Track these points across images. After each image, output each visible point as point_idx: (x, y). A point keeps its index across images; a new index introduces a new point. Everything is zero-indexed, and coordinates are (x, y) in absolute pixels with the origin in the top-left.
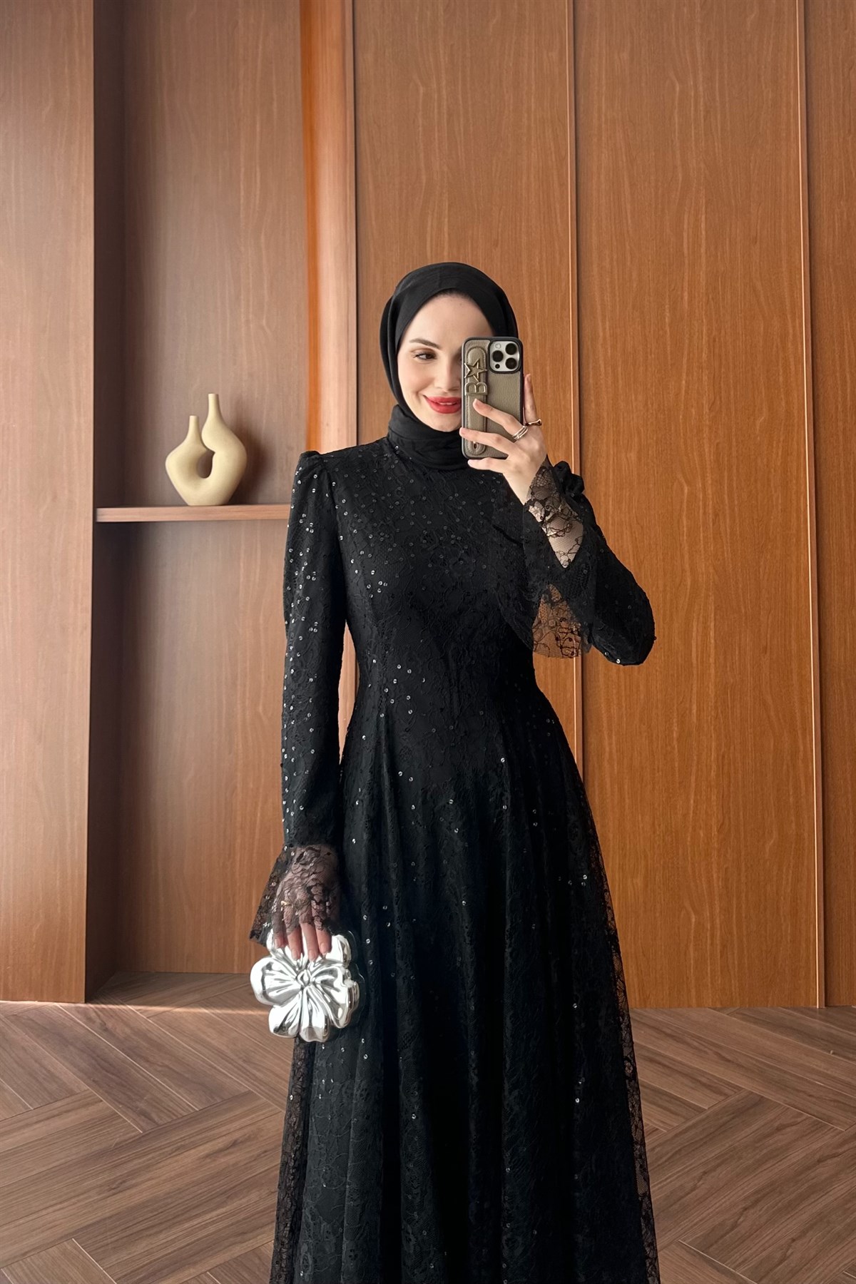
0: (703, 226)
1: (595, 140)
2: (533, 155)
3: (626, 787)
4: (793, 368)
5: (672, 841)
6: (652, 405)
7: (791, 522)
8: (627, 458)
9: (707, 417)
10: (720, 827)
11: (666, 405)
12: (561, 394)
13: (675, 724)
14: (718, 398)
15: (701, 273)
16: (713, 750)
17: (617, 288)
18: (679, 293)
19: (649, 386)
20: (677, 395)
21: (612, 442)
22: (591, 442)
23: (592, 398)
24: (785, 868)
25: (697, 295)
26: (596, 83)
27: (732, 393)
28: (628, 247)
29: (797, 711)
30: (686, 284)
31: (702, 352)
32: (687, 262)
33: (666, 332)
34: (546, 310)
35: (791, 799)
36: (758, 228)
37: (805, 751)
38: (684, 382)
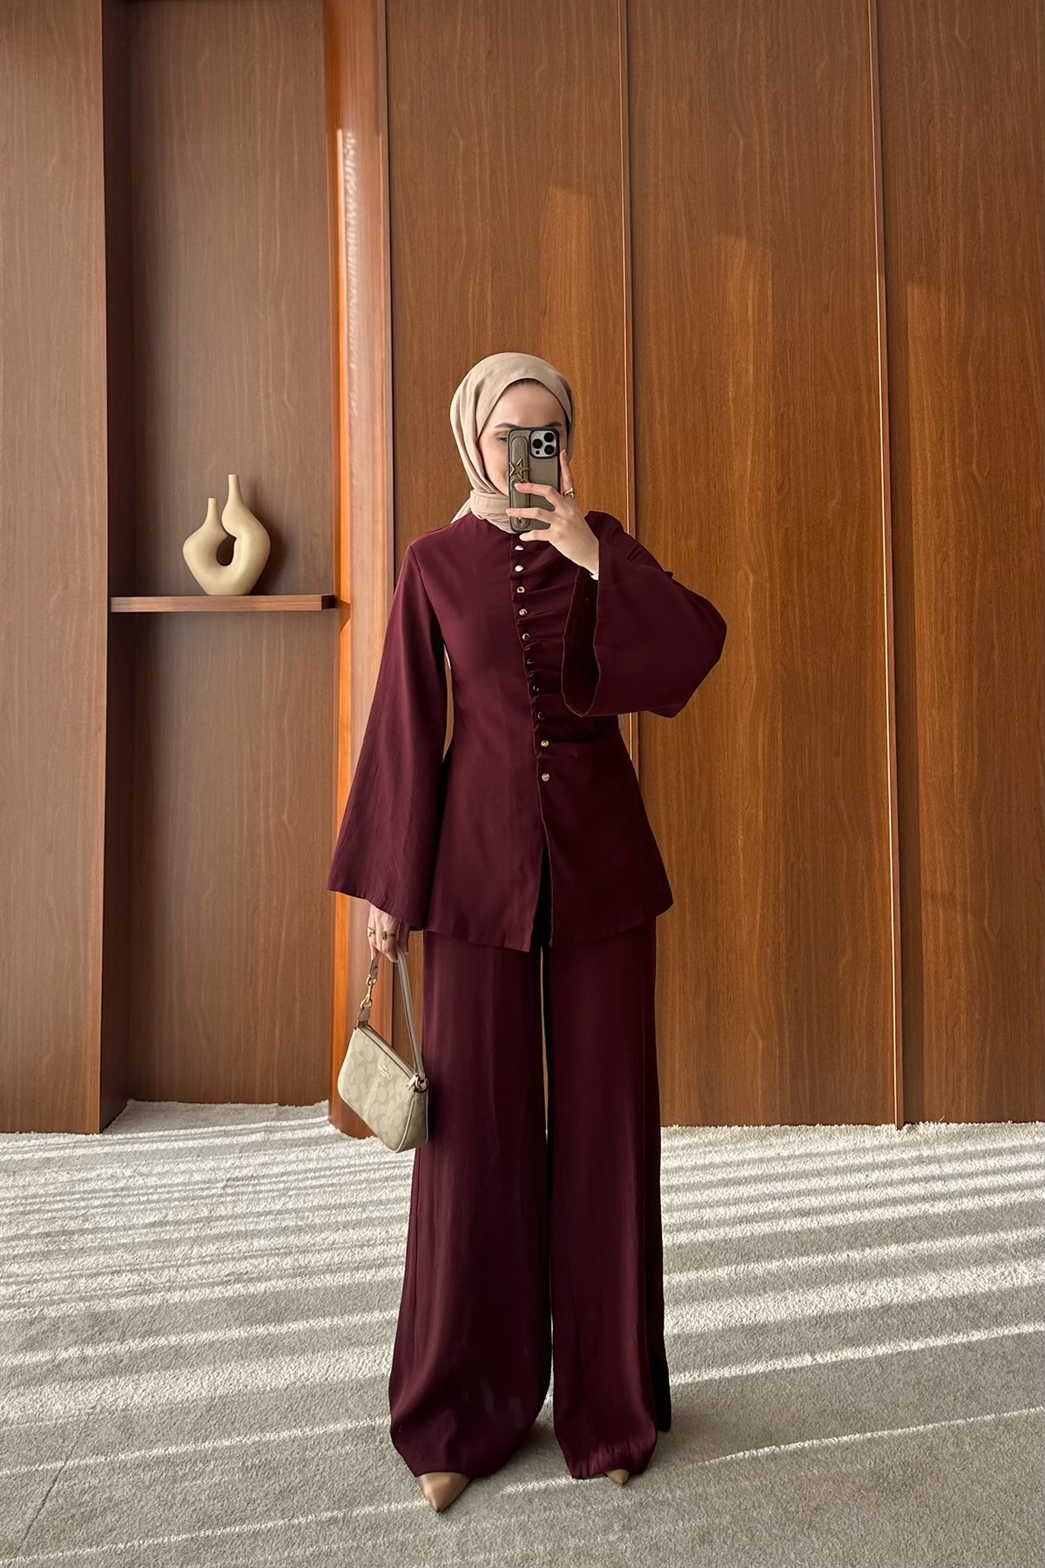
0: (769, 292)
1: (651, 199)
4: (868, 448)
5: (737, 960)
6: (714, 487)
7: (866, 611)
9: (775, 500)
10: (790, 942)
11: (730, 487)
12: (615, 477)
13: (740, 832)
14: (786, 479)
15: (768, 344)
16: (781, 860)
17: (675, 361)
18: (744, 366)
19: (711, 466)
20: (741, 477)
21: (670, 526)
23: (649, 480)
24: (860, 988)
25: (763, 367)
26: (652, 136)
27: (802, 473)
29: (872, 816)
30: (751, 356)
31: (769, 429)
32: (752, 332)
33: (730, 408)
34: (599, 385)
35: (866, 914)
36: (830, 294)
37: (881, 861)
38: (749, 462)
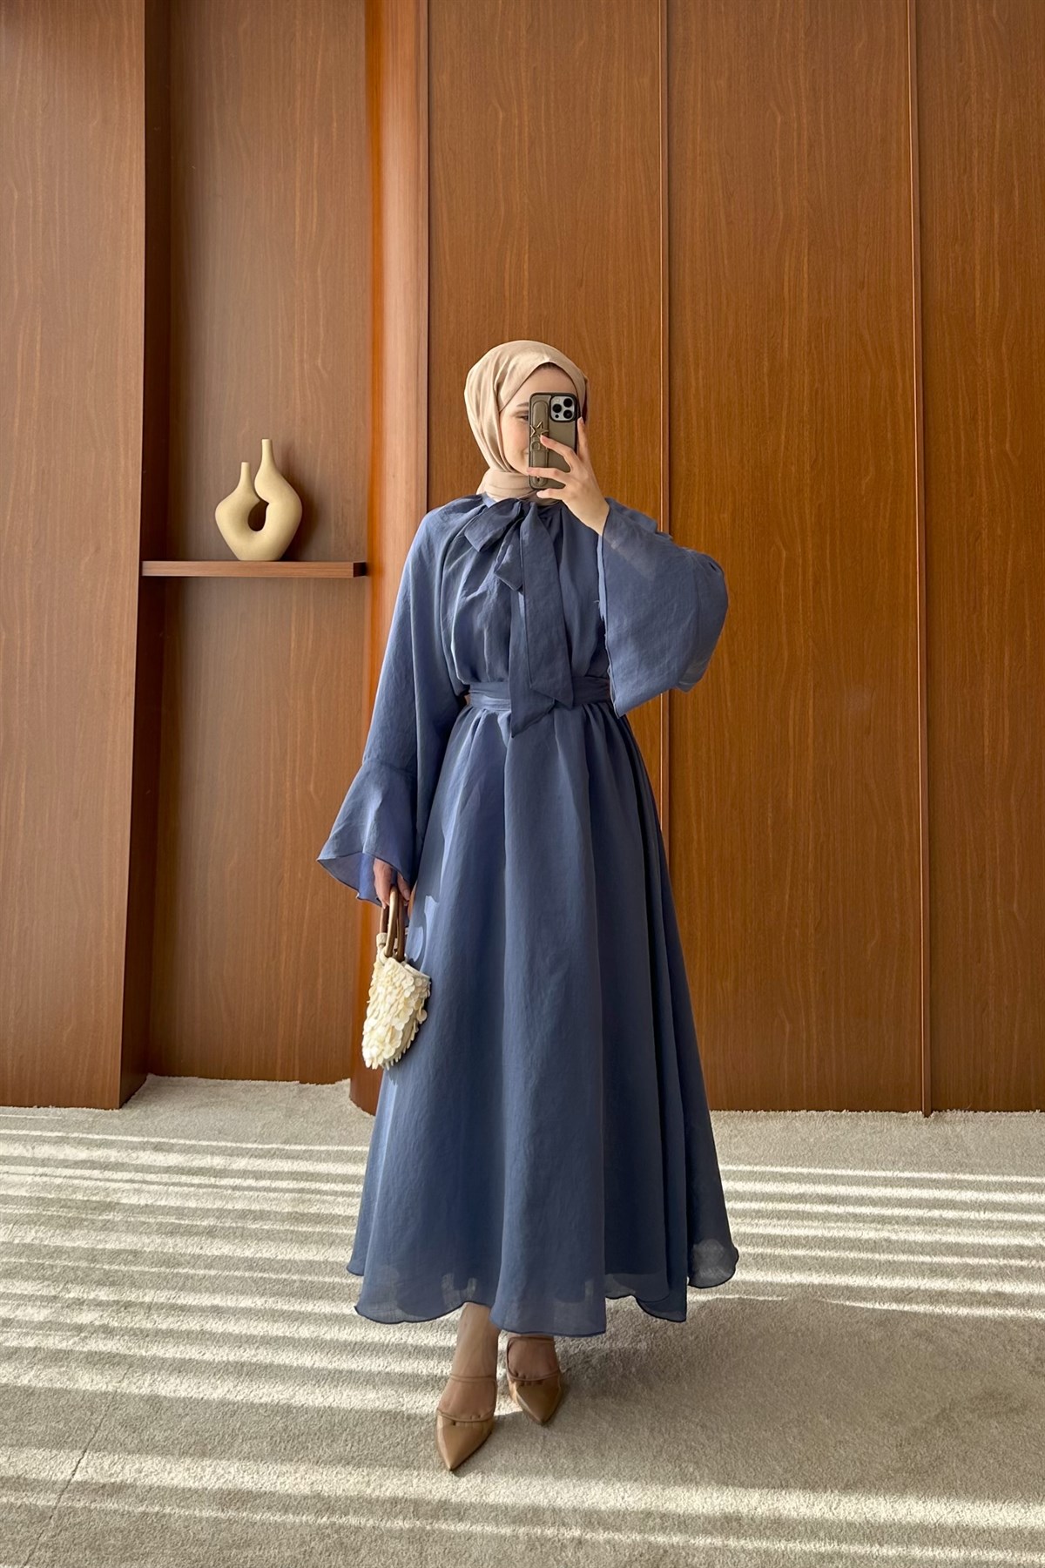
0: (805, 268)
1: (689, 173)
2: (621, 187)
3: (715, 880)
4: (902, 425)
5: (765, 940)
6: (748, 461)
7: (898, 590)
8: (719, 519)
9: (808, 475)
10: (818, 926)
11: (764, 462)
13: (770, 810)
14: (820, 455)
15: (803, 320)
16: (810, 840)
17: (711, 334)
18: (779, 340)
19: (744, 442)
20: (776, 451)
21: (703, 502)
22: (681, 501)
23: (683, 453)
24: (887, 972)
25: (798, 343)
26: (691, 112)
27: (836, 449)
28: (724, 290)
30: (786, 331)
31: (803, 402)
32: (787, 308)
33: (764, 383)
34: (635, 358)
35: (896, 895)
36: (866, 271)
37: (911, 843)
38: (783, 437)
